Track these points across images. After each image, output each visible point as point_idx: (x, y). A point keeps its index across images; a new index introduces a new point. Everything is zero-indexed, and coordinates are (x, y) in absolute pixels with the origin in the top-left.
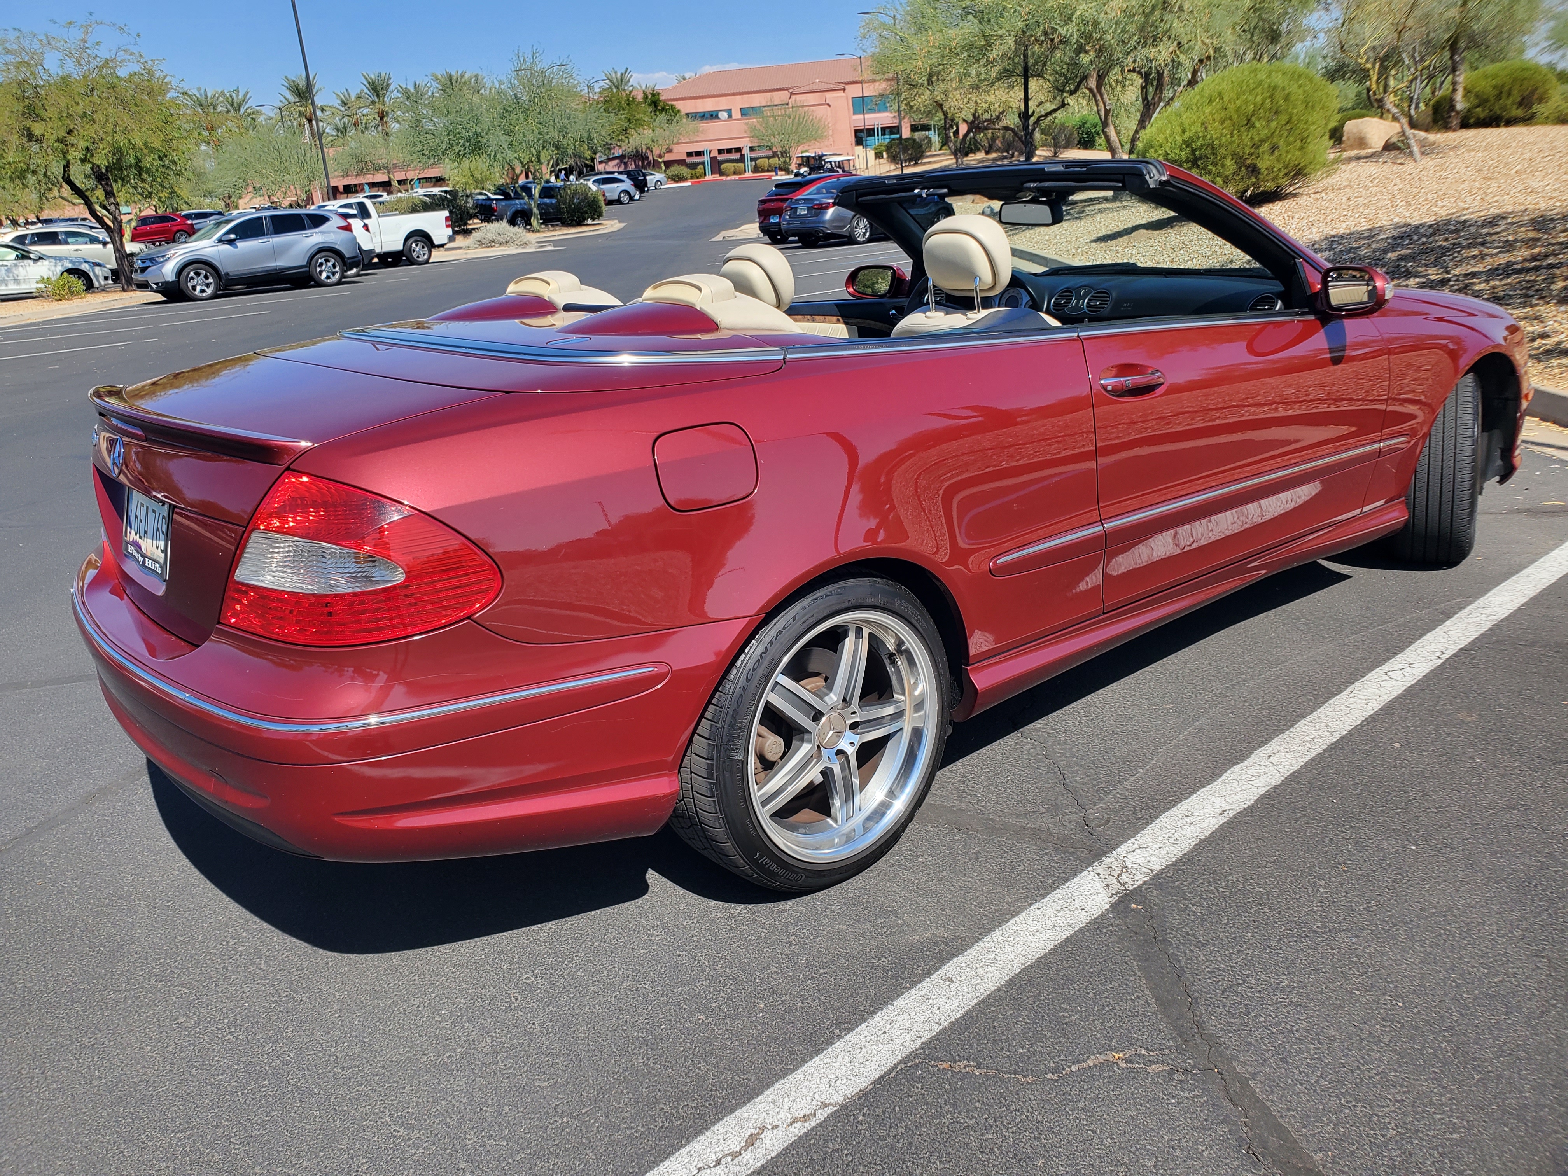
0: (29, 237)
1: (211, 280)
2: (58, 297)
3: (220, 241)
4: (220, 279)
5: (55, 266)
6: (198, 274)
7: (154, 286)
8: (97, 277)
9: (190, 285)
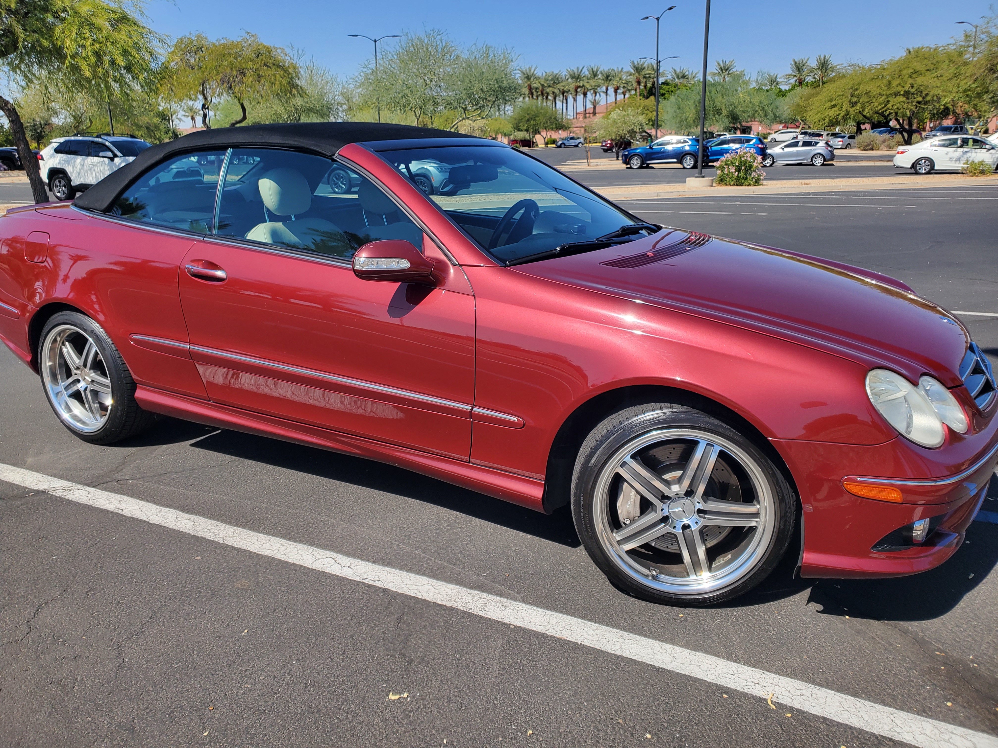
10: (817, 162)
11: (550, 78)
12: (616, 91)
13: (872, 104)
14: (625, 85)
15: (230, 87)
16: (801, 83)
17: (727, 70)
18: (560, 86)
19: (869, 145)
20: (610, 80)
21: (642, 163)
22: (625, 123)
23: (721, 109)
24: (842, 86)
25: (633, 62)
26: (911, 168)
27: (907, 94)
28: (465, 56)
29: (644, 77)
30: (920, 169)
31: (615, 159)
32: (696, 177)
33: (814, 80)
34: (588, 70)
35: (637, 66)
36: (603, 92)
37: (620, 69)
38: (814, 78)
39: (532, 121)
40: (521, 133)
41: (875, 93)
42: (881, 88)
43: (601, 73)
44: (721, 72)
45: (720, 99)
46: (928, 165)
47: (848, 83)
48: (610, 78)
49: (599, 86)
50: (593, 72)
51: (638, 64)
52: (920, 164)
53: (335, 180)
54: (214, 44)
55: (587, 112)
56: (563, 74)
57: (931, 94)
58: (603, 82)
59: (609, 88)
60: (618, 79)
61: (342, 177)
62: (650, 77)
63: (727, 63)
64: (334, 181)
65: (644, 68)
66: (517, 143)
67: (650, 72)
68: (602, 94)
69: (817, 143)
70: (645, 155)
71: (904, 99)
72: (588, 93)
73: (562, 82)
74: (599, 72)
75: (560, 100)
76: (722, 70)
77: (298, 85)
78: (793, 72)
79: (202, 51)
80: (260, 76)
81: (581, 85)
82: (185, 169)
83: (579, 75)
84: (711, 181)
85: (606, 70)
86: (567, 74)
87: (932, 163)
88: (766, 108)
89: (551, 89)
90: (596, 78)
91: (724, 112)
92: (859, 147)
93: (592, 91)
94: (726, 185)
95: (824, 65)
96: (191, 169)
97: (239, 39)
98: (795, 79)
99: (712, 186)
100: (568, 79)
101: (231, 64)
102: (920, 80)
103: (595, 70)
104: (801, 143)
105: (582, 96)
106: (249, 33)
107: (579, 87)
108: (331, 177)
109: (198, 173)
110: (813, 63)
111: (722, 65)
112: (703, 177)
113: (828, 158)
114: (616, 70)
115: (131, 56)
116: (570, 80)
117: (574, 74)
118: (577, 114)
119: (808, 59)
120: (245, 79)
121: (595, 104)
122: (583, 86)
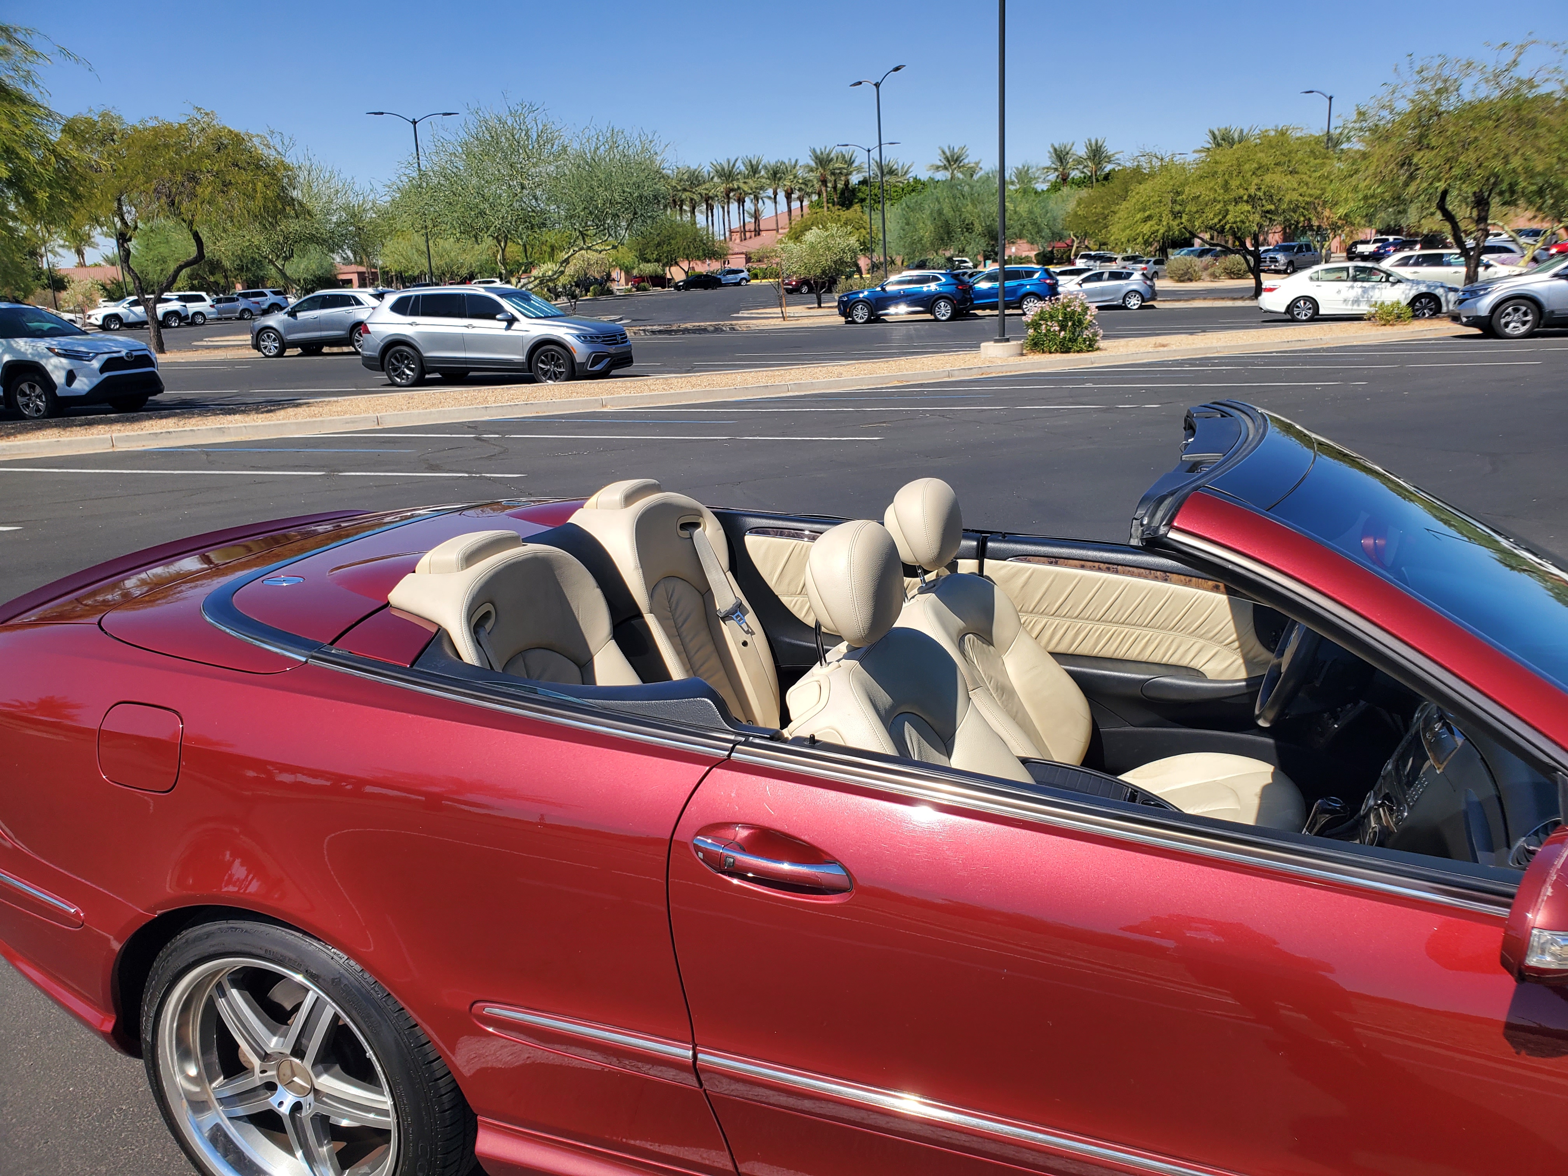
0: (1415, 258)
1: (1529, 318)
2: (1383, 322)
3: (1557, 276)
4: (1541, 317)
5: (1410, 290)
6: (1516, 310)
7: (1464, 320)
8: (1448, 302)
9: (1503, 321)
10: (1132, 303)
11: (685, 177)
12: (788, 196)
13: (1204, 215)
14: (803, 186)
15: (173, 203)
16: (1064, 179)
17: (957, 160)
18: (701, 189)
19: (1186, 273)
20: (780, 179)
21: (871, 313)
22: (829, 249)
23: (972, 224)
24: (1157, 188)
25: (814, 151)
26: (1285, 313)
27: (1252, 200)
28: (575, 147)
29: (833, 174)
30: (1298, 314)
31: (816, 305)
32: (996, 341)
33: (1082, 175)
34: (743, 163)
35: (821, 157)
36: (770, 198)
37: (793, 162)
38: (1083, 172)
39: (665, 246)
40: (649, 265)
41: (1207, 198)
42: (1216, 191)
43: (765, 167)
44: (947, 165)
45: (970, 207)
46: (1310, 309)
47: (1166, 183)
48: (778, 176)
49: (762, 188)
50: (752, 166)
51: (822, 153)
52: (1298, 307)
53: (396, 363)
54: (135, 130)
55: (747, 228)
56: (705, 170)
57: (1286, 199)
58: (768, 182)
59: (778, 191)
60: (792, 177)
61: (407, 358)
62: (841, 173)
63: (956, 150)
64: (393, 364)
65: (832, 160)
66: (643, 281)
67: (842, 166)
68: (766, 200)
69: (1129, 275)
70: (874, 301)
71: (1249, 208)
72: (747, 199)
73: (704, 182)
74: (760, 167)
75: (702, 212)
76: (948, 161)
77: (293, 199)
78: (1053, 163)
79: (113, 140)
80: (227, 184)
81: (736, 187)
82: (123, 354)
83: (730, 172)
84: (1020, 347)
85: (773, 163)
86: (711, 170)
87: (1315, 304)
88: (1039, 220)
89: (687, 194)
90: (757, 176)
91: (978, 228)
92: (1171, 277)
93: (752, 196)
94: (1044, 352)
95: (1097, 154)
96: (135, 353)
97: (183, 121)
98: (1057, 173)
99: (1022, 355)
100: (713, 178)
101: (170, 164)
102: (1268, 178)
103: (754, 162)
104: (1106, 276)
105: (736, 204)
106: (199, 109)
107: (732, 190)
108: (387, 358)
109: (146, 360)
110: (1081, 151)
111: (948, 154)
112: (1008, 340)
113: (1148, 297)
114: (787, 162)
115: (20, 159)
116: (716, 179)
117: (723, 169)
118: (731, 232)
119: (1073, 144)
120: (199, 190)
121: (756, 216)
122: (739, 188)
